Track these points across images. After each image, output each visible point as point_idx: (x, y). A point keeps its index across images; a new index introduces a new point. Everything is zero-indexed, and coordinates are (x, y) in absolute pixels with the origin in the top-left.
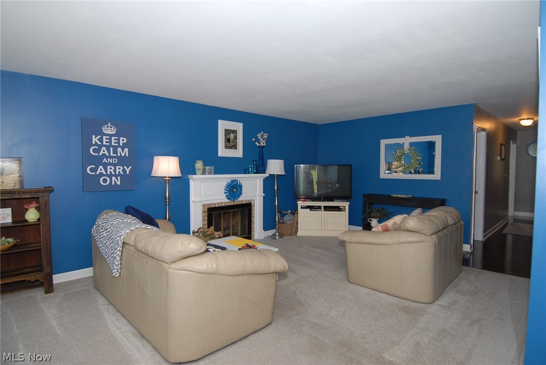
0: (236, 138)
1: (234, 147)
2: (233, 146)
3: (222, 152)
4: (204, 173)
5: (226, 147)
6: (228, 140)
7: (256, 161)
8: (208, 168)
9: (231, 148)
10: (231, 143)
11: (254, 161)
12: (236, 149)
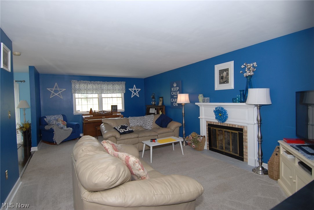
0: (228, 74)
1: (227, 81)
2: (225, 82)
3: (218, 87)
4: (204, 102)
5: (220, 83)
6: (221, 78)
7: (243, 91)
8: (206, 98)
9: (224, 83)
10: (224, 79)
11: (241, 91)
12: (228, 83)
